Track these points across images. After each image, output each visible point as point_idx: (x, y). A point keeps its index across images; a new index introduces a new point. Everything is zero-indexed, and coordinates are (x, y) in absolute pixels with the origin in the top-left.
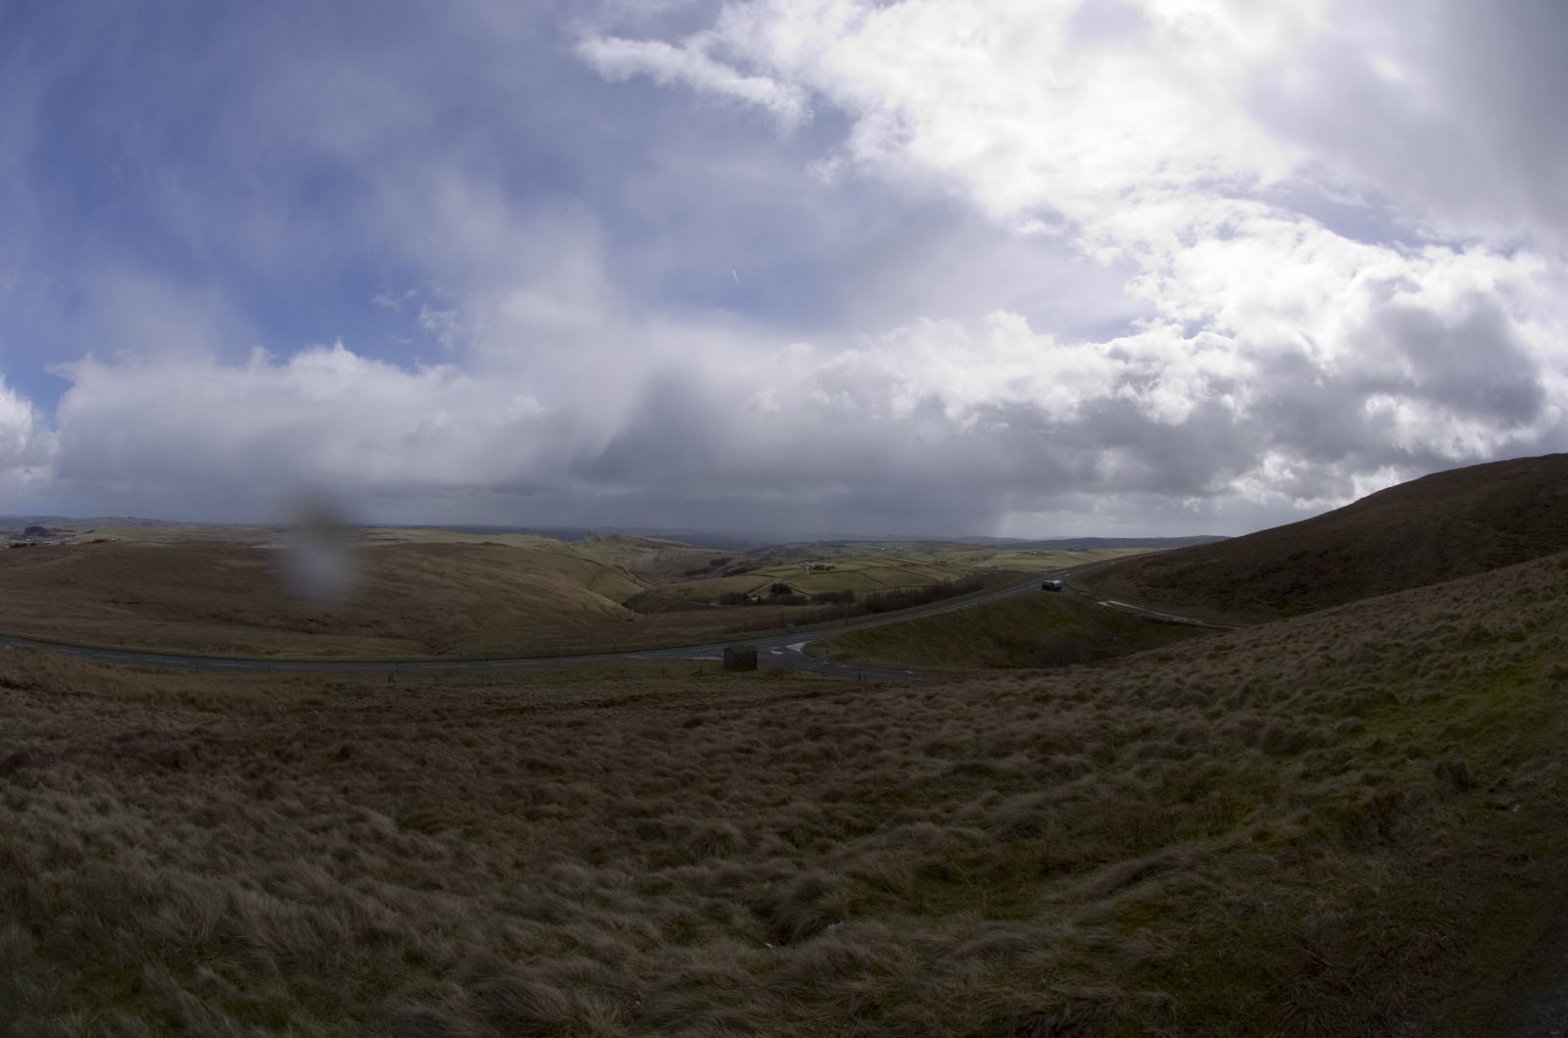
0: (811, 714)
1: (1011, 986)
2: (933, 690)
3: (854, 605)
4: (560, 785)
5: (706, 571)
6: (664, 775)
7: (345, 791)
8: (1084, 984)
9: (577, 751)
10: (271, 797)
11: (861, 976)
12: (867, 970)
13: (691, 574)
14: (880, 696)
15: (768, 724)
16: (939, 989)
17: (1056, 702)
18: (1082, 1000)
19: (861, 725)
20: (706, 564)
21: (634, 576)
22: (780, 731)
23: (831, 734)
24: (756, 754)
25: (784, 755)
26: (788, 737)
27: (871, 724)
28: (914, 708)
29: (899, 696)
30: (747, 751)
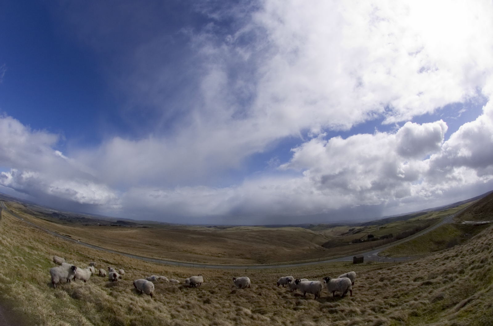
0: (381, 274)
2: (416, 261)
3: (393, 237)
14: (400, 266)
15: (368, 278)
17: (450, 258)
19: (396, 275)
22: (372, 280)
23: (387, 279)
24: (365, 287)
25: (373, 287)
26: (374, 281)
27: (398, 275)
28: (411, 268)
29: (406, 265)
30: (362, 287)
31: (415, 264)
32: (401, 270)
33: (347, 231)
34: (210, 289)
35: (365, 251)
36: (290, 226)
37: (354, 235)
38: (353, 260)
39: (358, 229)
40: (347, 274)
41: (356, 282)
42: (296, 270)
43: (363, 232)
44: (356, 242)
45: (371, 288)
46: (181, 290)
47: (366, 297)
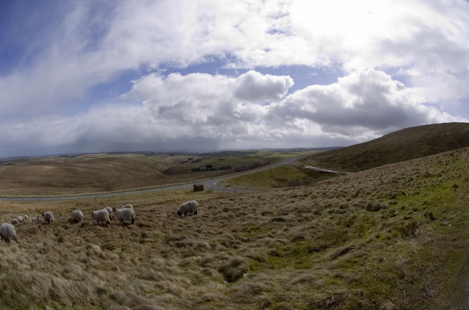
0: (223, 204)
1: (313, 292)
2: (259, 195)
3: (231, 170)
4: (150, 231)
6: (181, 226)
7: (84, 238)
8: (336, 289)
9: (154, 220)
10: (62, 242)
11: (263, 293)
12: (264, 291)
13: (182, 163)
14: (242, 197)
15: (211, 207)
16: (290, 296)
18: (337, 294)
19: (240, 207)
22: (215, 210)
23: (231, 210)
24: (209, 217)
25: (217, 217)
26: (217, 212)
27: (242, 206)
28: (255, 201)
29: (249, 197)
30: (206, 217)
31: (259, 197)
32: (245, 201)
33: (186, 160)
34: (63, 225)
35: (204, 180)
36: (132, 153)
37: (193, 164)
38: (193, 188)
39: (197, 159)
40: (189, 203)
41: (199, 211)
42: (141, 197)
44: (195, 171)
45: (215, 219)
46: (40, 229)
47: (212, 229)
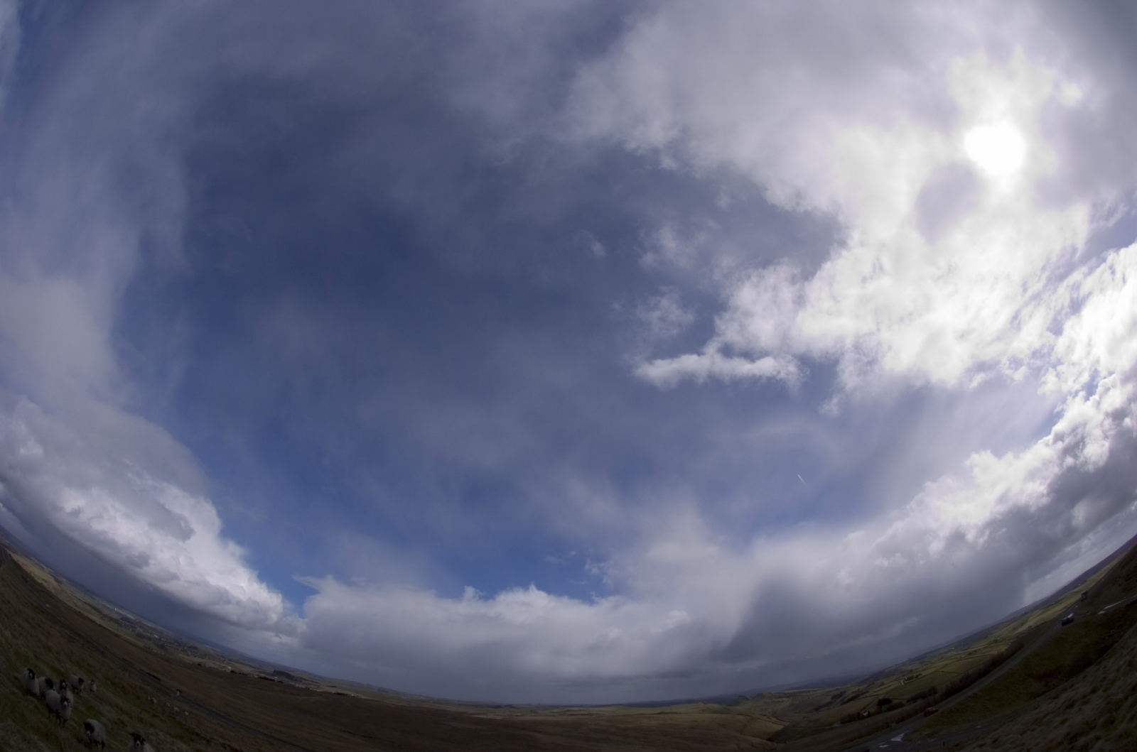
3: (937, 696)
5: (828, 704)
13: (818, 709)
20: (829, 699)
21: (775, 719)
43: (866, 697)
